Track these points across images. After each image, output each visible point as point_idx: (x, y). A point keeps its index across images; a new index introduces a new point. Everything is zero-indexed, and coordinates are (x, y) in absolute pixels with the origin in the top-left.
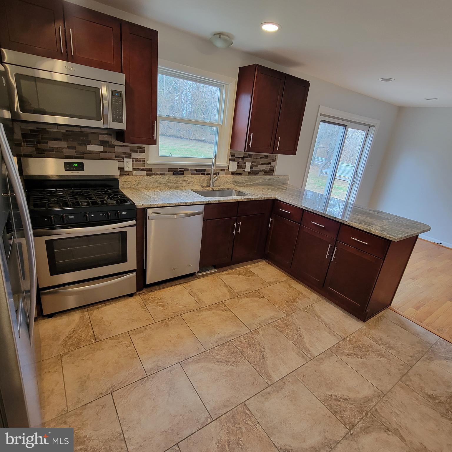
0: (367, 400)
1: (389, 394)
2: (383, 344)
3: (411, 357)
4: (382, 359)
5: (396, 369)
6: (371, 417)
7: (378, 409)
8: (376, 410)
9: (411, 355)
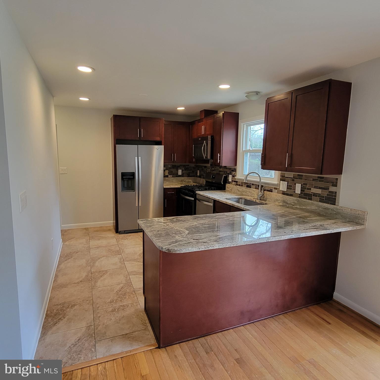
0: (96, 282)
1: (91, 290)
2: (119, 308)
3: (99, 317)
4: (109, 300)
5: (100, 312)
6: (89, 279)
7: (90, 283)
8: (90, 282)
9: (100, 319)
